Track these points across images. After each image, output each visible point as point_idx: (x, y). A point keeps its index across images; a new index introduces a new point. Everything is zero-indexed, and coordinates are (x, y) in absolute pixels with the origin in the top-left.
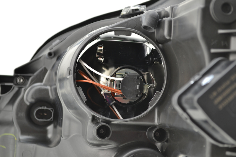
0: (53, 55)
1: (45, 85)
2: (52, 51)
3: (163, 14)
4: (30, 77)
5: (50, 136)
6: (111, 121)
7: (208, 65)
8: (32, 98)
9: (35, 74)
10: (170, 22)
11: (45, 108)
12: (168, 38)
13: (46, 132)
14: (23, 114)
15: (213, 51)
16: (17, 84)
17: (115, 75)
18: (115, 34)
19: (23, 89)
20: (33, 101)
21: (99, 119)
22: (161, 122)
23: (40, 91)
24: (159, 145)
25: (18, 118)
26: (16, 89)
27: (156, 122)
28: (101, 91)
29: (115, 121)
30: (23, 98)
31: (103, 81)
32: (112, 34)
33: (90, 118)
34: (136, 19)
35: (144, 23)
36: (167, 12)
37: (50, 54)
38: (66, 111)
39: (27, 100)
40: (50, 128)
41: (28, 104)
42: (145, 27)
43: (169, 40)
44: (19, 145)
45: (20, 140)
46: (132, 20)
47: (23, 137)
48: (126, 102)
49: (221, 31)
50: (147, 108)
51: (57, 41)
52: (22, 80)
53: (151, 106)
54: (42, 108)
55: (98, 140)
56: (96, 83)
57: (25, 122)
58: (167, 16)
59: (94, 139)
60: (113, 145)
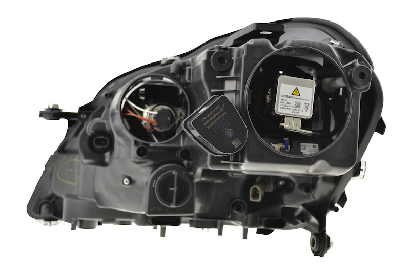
0: (109, 96)
1: (103, 120)
2: (108, 92)
3: (187, 63)
4: (91, 113)
5: (107, 160)
6: (148, 144)
7: (209, 98)
8: (93, 129)
9: (96, 111)
10: (190, 70)
11: (103, 137)
12: (188, 82)
13: (104, 157)
14: (85, 143)
15: (212, 90)
16: (81, 119)
17: (152, 110)
18: (152, 79)
19: (85, 123)
20: (93, 132)
21: (140, 143)
22: (185, 144)
23: (98, 124)
24: (185, 162)
25: (82, 146)
26: (80, 123)
27: (182, 144)
28: (142, 121)
29: (152, 144)
30: (85, 131)
31: (145, 115)
32: (149, 79)
33: (133, 142)
34: (167, 67)
35: (172, 71)
36: (189, 62)
37: (106, 95)
38: (117, 139)
39: (89, 131)
40: (107, 154)
41: (89, 134)
42: (173, 74)
43: (189, 83)
44: (82, 167)
45: (83, 163)
46: (165, 68)
47: (86, 161)
48: (162, 131)
49: (218, 77)
50: (175, 134)
51: (113, 85)
52: (85, 116)
53: (178, 132)
54: (100, 137)
55: (139, 159)
56: (139, 116)
57: (87, 149)
58: (189, 65)
59: (137, 158)
60: (150, 163)
